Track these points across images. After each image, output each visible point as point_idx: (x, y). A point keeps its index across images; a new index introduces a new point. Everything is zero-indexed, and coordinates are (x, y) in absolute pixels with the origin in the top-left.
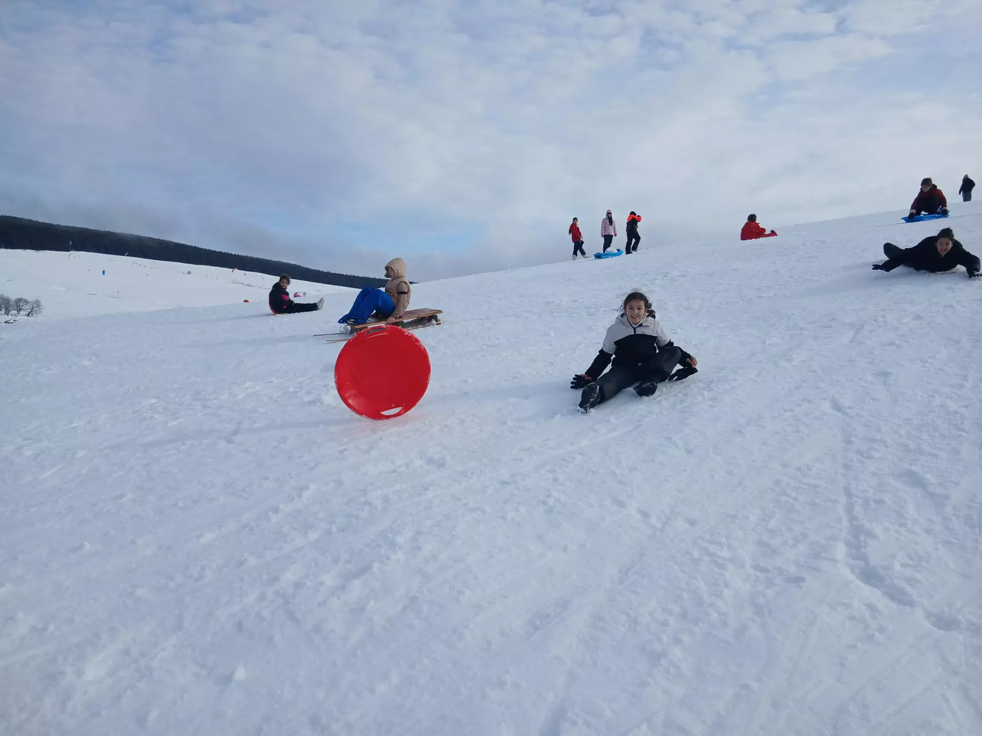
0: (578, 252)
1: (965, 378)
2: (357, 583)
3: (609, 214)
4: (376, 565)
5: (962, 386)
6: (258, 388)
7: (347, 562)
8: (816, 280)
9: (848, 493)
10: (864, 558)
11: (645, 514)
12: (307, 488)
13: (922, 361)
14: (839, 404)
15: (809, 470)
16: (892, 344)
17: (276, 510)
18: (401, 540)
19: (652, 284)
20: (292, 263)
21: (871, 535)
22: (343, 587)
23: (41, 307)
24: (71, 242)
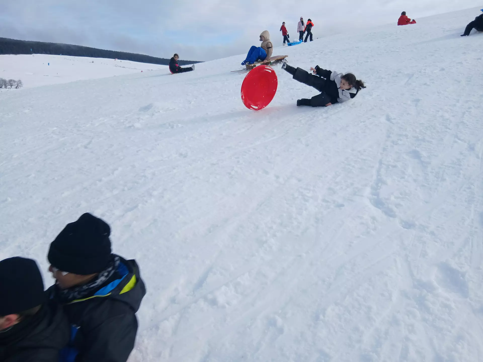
0: (286, 41)
1: (458, 101)
2: (130, 214)
3: (301, 19)
4: (140, 205)
5: (455, 105)
6: (105, 120)
7: (128, 204)
8: (397, 51)
9: (381, 163)
10: (377, 195)
11: (278, 177)
12: (117, 169)
13: (438, 93)
14: (390, 117)
15: (365, 151)
16: (425, 84)
17: (100, 180)
18: (155, 193)
19: (314, 57)
20: (144, 55)
21: (384, 183)
22: (123, 216)
23: (22, 84)
24: (31, 49)
